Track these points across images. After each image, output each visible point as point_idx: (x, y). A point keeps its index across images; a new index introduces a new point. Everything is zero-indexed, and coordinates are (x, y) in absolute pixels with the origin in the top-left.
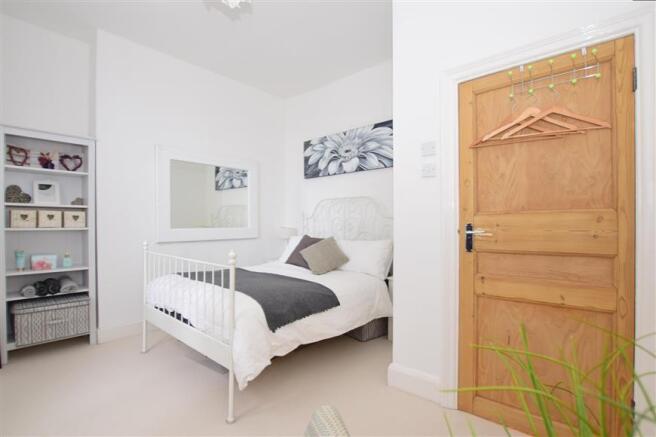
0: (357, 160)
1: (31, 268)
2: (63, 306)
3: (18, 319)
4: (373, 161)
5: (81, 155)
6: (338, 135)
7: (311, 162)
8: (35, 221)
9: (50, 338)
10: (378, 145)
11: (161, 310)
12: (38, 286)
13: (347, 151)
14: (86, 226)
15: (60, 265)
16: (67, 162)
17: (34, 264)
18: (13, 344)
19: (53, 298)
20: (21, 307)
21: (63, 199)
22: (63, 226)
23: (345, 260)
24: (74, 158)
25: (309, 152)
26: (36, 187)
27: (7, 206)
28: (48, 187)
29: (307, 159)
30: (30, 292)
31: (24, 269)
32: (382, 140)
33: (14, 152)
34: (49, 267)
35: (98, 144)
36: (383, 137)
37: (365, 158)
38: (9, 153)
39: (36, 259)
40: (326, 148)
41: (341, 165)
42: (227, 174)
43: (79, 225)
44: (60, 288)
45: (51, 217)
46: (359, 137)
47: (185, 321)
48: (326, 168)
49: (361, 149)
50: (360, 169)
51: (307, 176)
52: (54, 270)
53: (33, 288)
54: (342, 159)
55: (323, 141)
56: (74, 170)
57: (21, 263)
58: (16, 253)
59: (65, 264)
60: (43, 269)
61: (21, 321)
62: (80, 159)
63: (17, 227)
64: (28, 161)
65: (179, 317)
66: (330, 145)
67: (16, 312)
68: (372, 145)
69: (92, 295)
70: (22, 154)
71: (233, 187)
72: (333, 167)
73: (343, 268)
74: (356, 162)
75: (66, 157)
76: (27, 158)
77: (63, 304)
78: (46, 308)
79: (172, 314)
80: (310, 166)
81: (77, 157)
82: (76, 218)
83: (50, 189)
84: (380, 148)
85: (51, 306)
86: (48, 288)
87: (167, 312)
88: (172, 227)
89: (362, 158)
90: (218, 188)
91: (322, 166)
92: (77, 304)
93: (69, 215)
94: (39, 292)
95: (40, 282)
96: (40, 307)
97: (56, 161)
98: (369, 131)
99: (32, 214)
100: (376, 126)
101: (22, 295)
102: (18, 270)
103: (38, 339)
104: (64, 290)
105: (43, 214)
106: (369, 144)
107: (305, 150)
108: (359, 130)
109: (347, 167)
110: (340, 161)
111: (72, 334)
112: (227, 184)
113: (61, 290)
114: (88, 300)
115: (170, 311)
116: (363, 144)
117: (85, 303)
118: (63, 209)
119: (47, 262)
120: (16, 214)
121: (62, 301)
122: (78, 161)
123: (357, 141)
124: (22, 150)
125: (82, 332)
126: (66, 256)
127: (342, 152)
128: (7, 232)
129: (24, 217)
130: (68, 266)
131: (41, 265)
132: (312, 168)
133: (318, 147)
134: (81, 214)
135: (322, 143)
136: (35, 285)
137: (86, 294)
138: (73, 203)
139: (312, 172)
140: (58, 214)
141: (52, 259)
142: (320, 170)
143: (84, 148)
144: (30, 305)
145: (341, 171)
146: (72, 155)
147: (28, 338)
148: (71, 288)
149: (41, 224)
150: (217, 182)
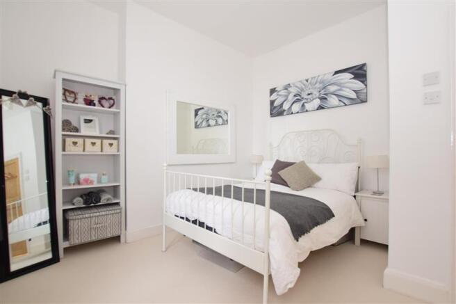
0: (318, 100)
1: (79, 183)
2: (103, 213)
3: (71, 223)
4: (333, 100)
5: (114, 97)
6: (301, 81)
7: (276, 104)
8: (82, 147)
9: (94, 239)
10: (339, 88)
11: (182, 218)
12: (85, 198)
13: (309, 94)
14: (118, 151)
15: (99, 182)
16: (104, 102)
17: (81, 181)
18: (67, 243)
19: (95, 207)
20: (73, 214)
21: (101, 131)
22: (102, 151)
23: (318, 179)
24: (108, 99)
25: (274, 96)
26: (82, 121)
27: (63, 135)
28: (91, 121)
29: (272, 103)
30: (79, 202)
31: (74, 184)
32: (341, 84)
33: (67, 94)
34: (92, 182)
35: (127, 87)
36: (342, 81)
37: (326, 99)
38: (64, 94)
39: (82, 176)
40: (289, 93)
41: (303, 105)
42: (204, 116)
43: (113, 151)
44: (100, 199)
45: (93, 144)
46: (320, 83)
47: (209, 228)
48: (290, 108)
49: (322, 92)
50: (321, 108)
51: (272, 115)
52: (96, 185)
53: (80, 199)
54: (304, 101)
55: (287, 87)
56: (110, 108)
57: (72, 180)
58: (69, 171)
59: (103, 181)
60: (88, 184)
61: (73, 225)
62: (113, 100)
63: (70, 151)
64: (76, 101)
65: (202, 224)
66: (293, 90)
67: (70, 218)
68: (332, 88)
69: (122, 205)
70: (73, 95)
71: (209, 126)
72: (296, 107)
73: (316, 185)
74: (317, 102)
75: (103, 98)
76: (76, 99)
77: (103, 212)
78: (92, 215)
79: (195, 222)
80: (275, 107)
81: (111, 99)
82: (111, 145)
83: (92, 123)
84: (339, 90)
85: (95, 213)
86: (92, 199)
87: (187, 220)
88: (178, 153)
89: (323, 99)
90: (197, 126)
91: (286, 106)
92: (113, 212)
93: (106, 142)
94: (85, 203)
95: (85, 195)
96: (87, 214)
97: (96, 102)
98: (329, 77)
99: (80, 141)
100: (336, 73)
101: (74, 204)
102: (70, 185)
103: (86, 239)
104: (103, 201)
105: (88, 141)
106: (329, 87)
107: (271, 95)
108: (320, 78)
109: (308, 106)
110: (302, 103)
111: (109, 235)
112: (204, 124)
113: (101, 201)
114: (121, 209)
115: (192, 219)
116: (324, 88)
117: (118, 211)
118: (102, 138)
119: (91, 179)
120: (69, 141)
121: (102, 210)
122: (112, 101)
123: (318, 85)
124: (73, 92)
125: (115, 234)
126: (104, 175)
127: (304, 95)
128: (63, 155)
129: (75, 143)
130: (105, 183)
131: (87, 181)
132: (276, 109)
133: (283, 93)
134: (115, 142)
135: (286, 89)
136: (81, 196)
137: (118, 204)
138: (107, 134)
139: (277, 111)
140: (98, 142)
141: (93, 177)
142: (284, 110)
143: (116, 91)
144: (79, 212)
145: (303, 109)
146: (107, 97)
147: (78, 239)
148: (108, 200)
149: (86, 149)
150: (196, 123)
